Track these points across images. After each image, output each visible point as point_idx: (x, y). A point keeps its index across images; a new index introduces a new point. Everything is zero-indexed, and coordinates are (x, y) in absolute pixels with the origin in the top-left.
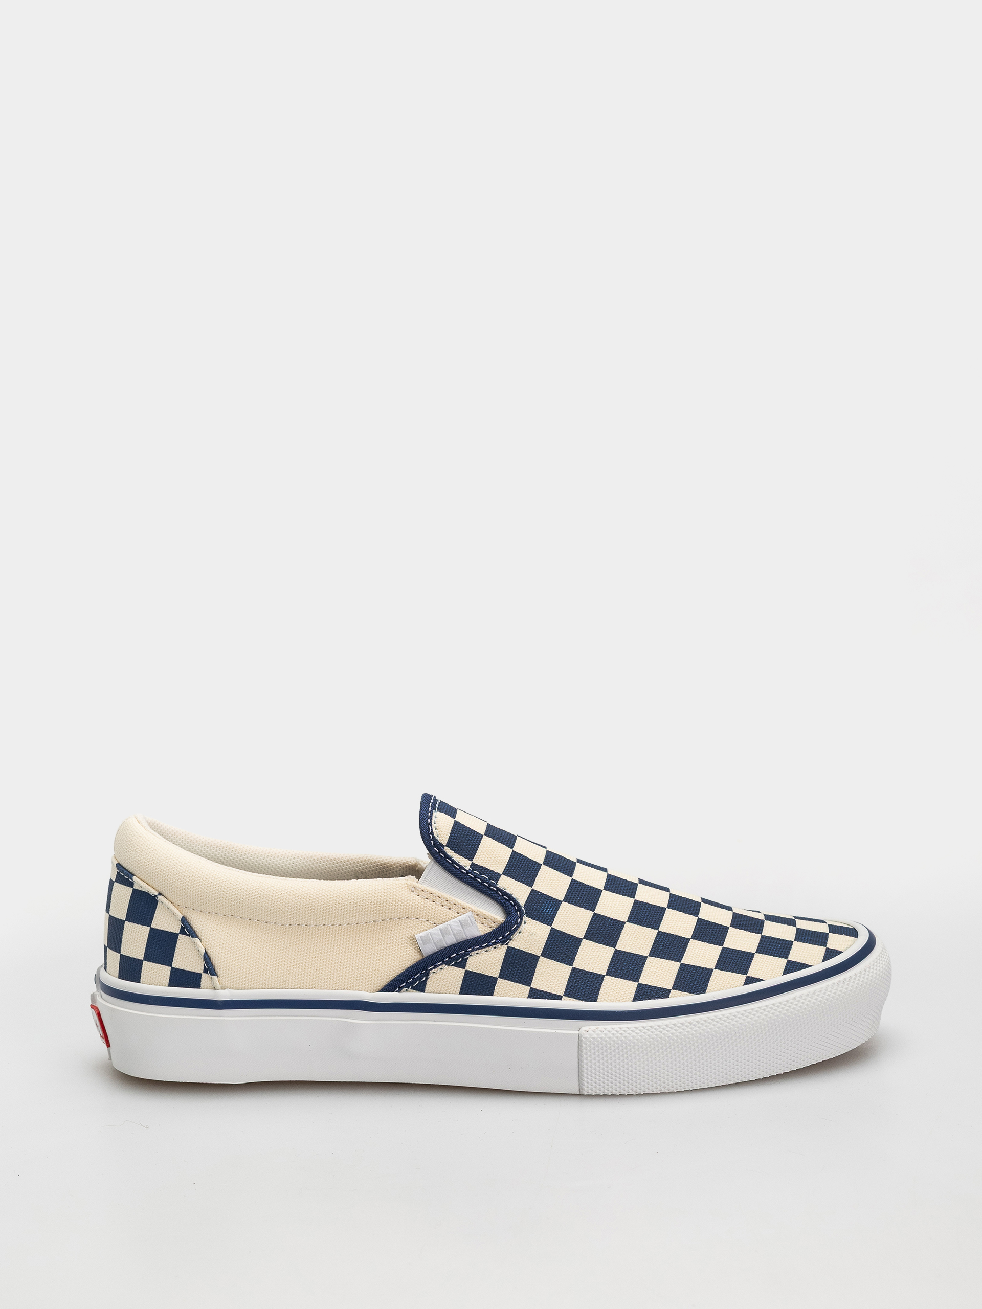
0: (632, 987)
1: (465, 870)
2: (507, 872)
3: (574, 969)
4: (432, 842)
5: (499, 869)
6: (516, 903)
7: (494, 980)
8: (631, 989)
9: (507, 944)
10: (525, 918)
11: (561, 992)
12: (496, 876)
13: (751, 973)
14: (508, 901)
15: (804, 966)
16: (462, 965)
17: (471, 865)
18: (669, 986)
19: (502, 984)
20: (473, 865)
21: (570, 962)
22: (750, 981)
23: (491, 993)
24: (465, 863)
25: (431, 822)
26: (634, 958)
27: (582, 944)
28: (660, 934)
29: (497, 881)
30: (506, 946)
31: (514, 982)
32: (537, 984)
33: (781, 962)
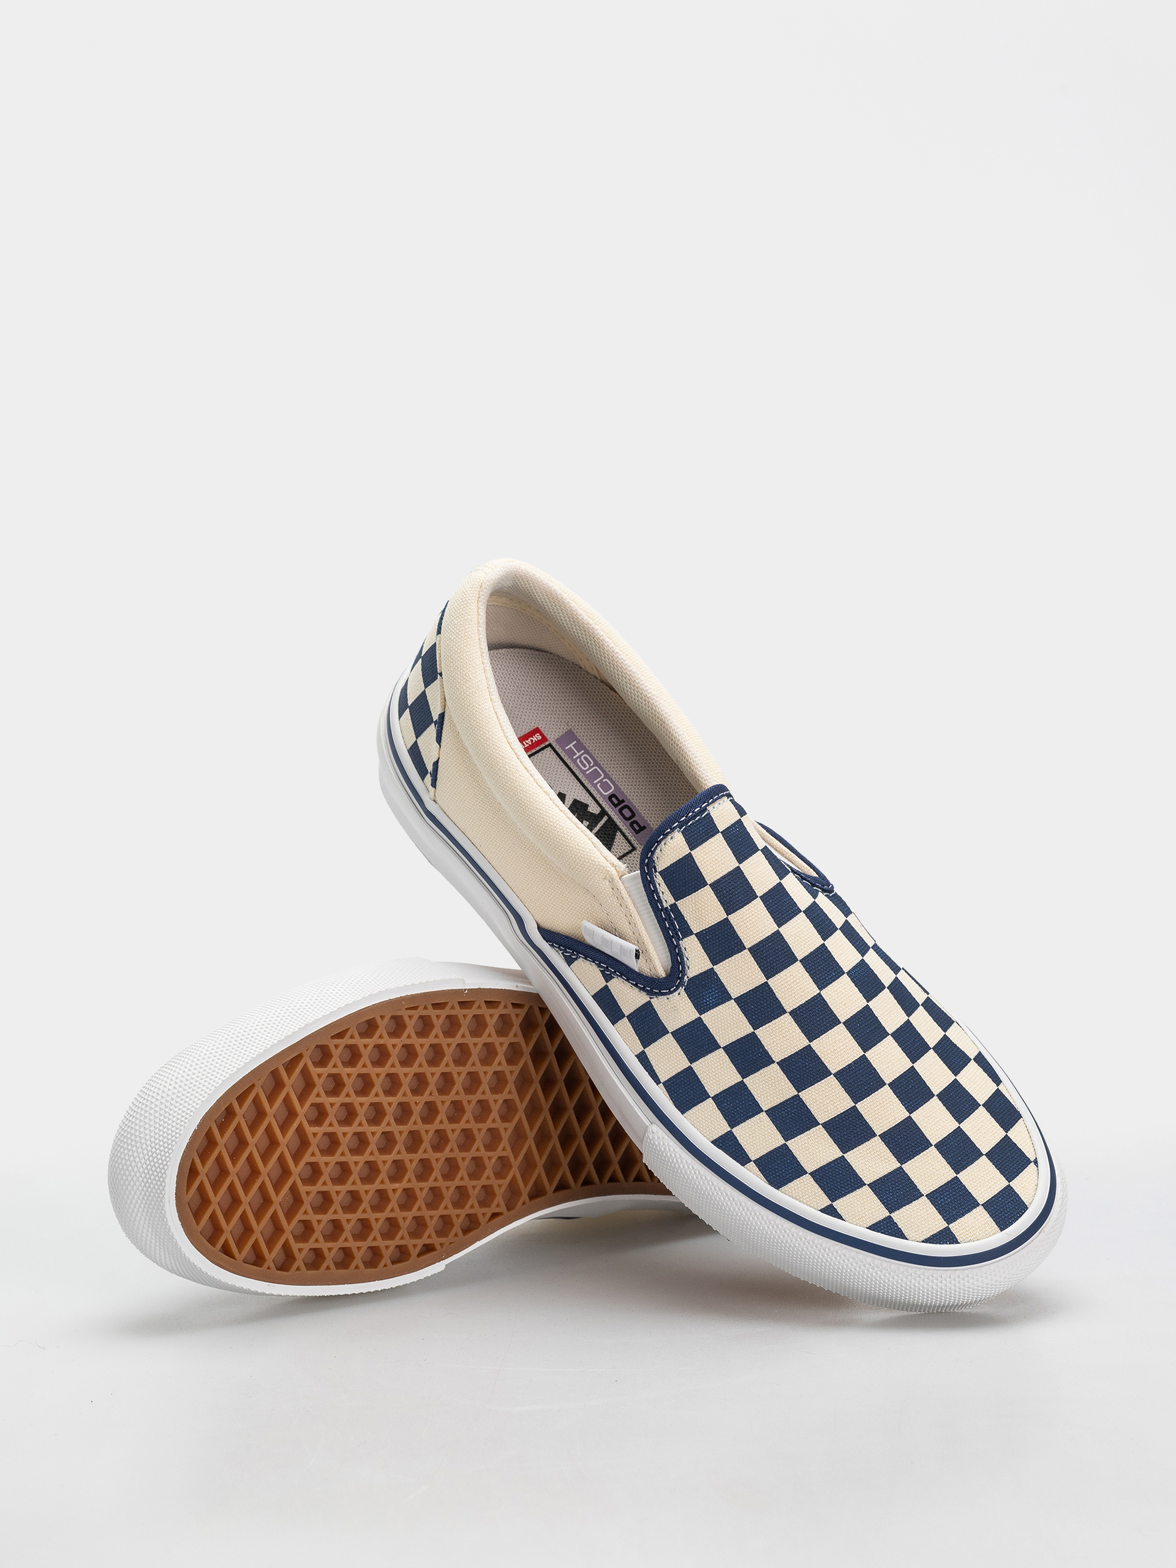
0: (723, 1127)
1: (662, 906)
2: (702, 936)
3: (690, 1068)
4: (647, 860)
5: (696, 928)
6: (683, 972)
7: (622, 1016)
8: (719, 1130)
9: (651, 998)
10: (682, 990)
11: (663, 1078)
12: (687, 932)
13: (839, 1205)
14: (680, 963)
15: (900, 1234)
16: (608, 978)
17: (672, 905)
18: (754, 1155)
19: (625, 1023)
20: (674, 907)
21: (692, 1059)
22: (830, 1211)
23: (614, 1022)
24: (667, 899)
25: (662, 838)
26: (750, 1103)
27: (717, 1052)
28: (797, 1098)
29: (684, 937)
30: (649, 999)
31: (636, 1032)
32: (652, 1051)
33: (882, 1212)
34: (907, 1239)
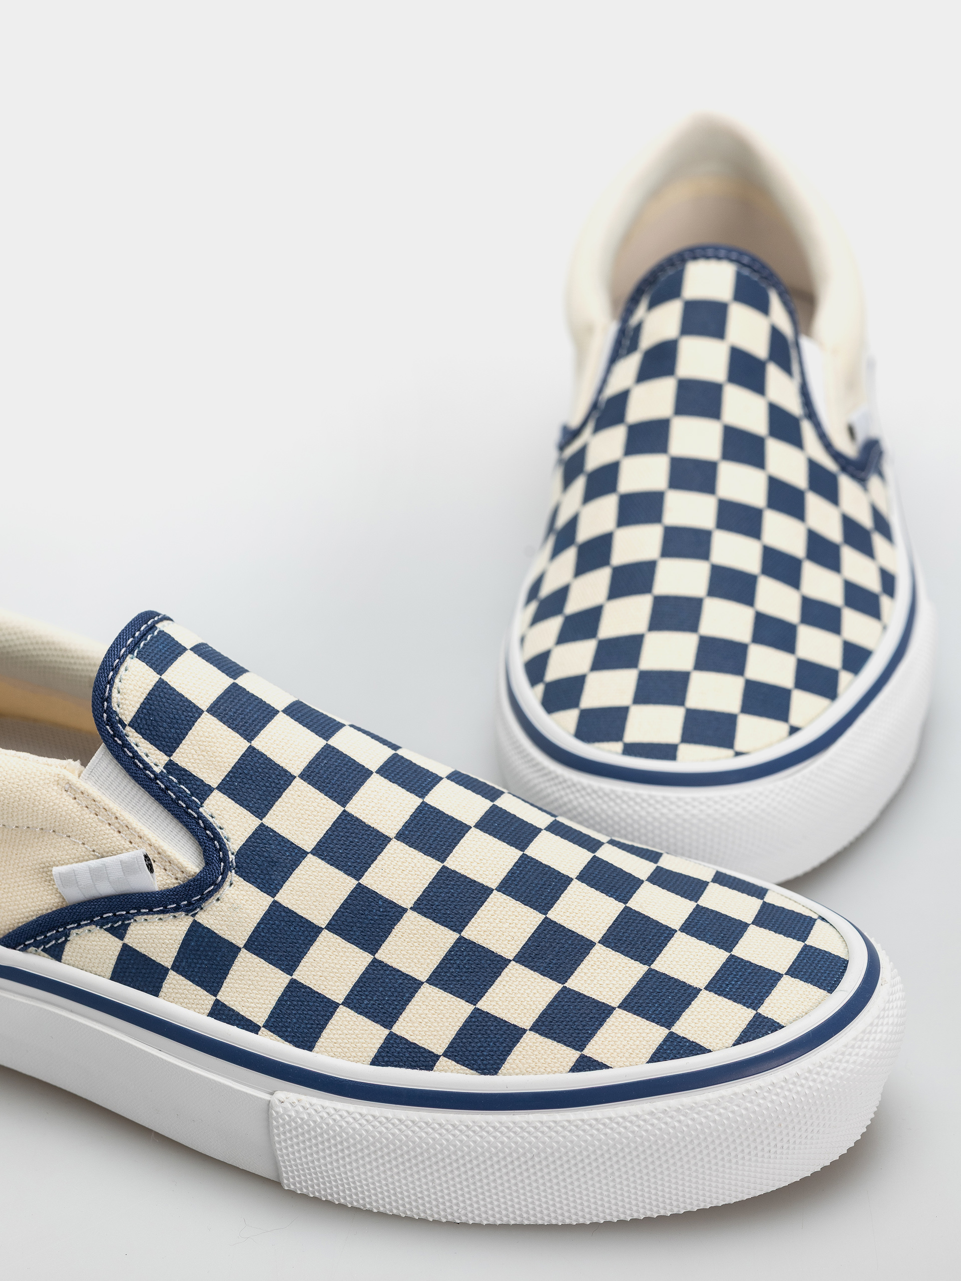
0: (378, 1034)
1: (153, 772)
2: (227, 787)
3: (293, 982)
4: (105, 715)
5: (213, 778)
6: (223, 848)
7: (164, 972)
8: (374, 1041)
9: (193, 915)
10: (232, 876)
11: (260, 1018)
12: (204, 790)
13: (592, 1050)
14: (213, 840)
15: (696, 1049)
16: (119, 933)
17: (167, 764)
18: (438, 1046)
19: (174, 981)
20: (171, 767)
21: (290, 969)
22: (585, 1064)
23: (155, 990)
24: (156, 759)
25: (113, 678)
26: (400, 981)
27: (321, 938)
28: (461, 941)
29: (203, 799)
30: (191, 920)
31: (192, 981)
32: (229, 994)
33: (657, 1034)
34: (710, 1051)
